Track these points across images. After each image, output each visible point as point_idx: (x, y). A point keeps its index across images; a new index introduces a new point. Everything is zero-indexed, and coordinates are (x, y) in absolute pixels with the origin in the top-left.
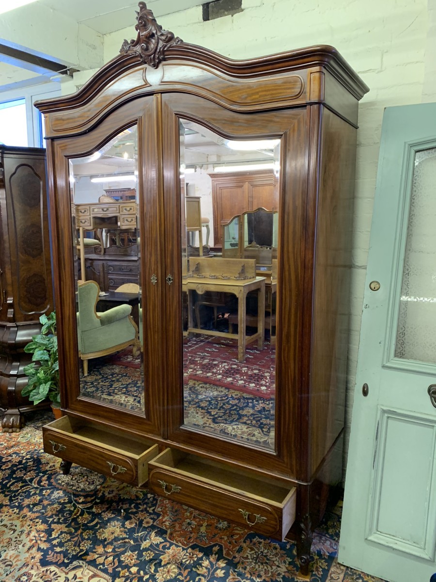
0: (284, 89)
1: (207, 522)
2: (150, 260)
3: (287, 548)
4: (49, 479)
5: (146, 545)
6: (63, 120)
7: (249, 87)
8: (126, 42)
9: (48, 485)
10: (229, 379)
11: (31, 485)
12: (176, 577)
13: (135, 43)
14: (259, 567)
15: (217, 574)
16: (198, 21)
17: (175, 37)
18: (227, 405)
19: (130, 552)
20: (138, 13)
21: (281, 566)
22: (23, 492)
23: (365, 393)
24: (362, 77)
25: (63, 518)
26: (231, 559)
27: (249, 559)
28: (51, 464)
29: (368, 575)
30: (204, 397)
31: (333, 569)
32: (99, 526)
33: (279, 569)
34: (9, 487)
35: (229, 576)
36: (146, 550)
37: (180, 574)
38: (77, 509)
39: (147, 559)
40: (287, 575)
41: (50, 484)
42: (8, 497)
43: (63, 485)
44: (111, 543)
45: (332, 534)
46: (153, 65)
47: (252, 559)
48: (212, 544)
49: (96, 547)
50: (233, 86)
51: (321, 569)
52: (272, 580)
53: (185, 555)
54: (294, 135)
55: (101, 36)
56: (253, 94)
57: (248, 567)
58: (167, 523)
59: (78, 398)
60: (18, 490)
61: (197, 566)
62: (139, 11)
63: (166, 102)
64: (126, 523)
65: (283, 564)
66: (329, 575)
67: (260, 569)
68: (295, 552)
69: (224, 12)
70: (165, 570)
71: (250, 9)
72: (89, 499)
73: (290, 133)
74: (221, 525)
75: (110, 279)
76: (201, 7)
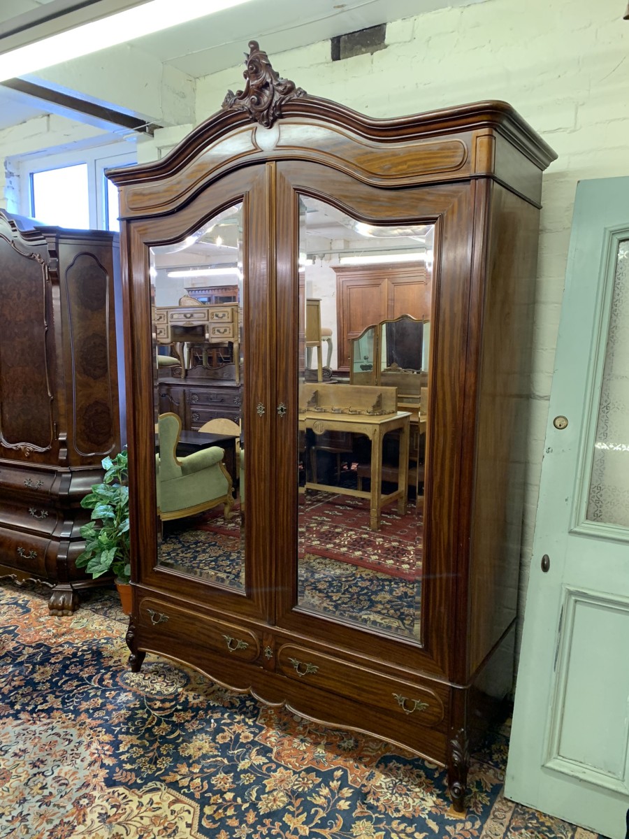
0: (441, 157)
1: (327, 739)
2: (256, 382)
3: (436, 776)
4: (113, 676)
5: (244, 765)
6: (144, 195)
7: (394, 155)
8: (230, 94)
9: (113, 685)
10: (358, 553)
11: (90, 685)
12: (285, 807)
13: (242, 95)
14: (397, 799)
15: (340, 806)
16: (324, 61)
17: (297, 87)
18: (354, 588)
19: (223, 774)
20: (248, 56)
21: (426, 798)
22: (79, 693)
23: (545, 567)
24: (547, 139)
25: (133, 728)
26: (358, 787)
27: (383, 788)
28: (116, 658)
29: (545, 815)
30: (322, 576)
31: (496, 806)
32: (181, 738)
33: (423, 802)
34: (61, 686)
35: (356, 808)
36: (245, 771)
37: (290, 803)
38: (151, 717)
39: (246, 783)
40: (434, 811)
41: (115, 684)
42: (60, 699)
43: (133, 686)
44: (198, 762)
45: (497, 762)
46: (266, 123)
47: (387, 789)
48: (333, 767)
49: (178, 765)
50: (372, 152)
51: (480, 805)
52: (413, 816)
53: (297, 780)
54: (452, 220)
55: (192, 79)
56: (399, 164)
57: (382, 799)
58: (273, 739)
59: (155, 569)
60: (73, 691)
61: (314, 794)
62: (249, 53)
63: (283, 173)
64: (217, 737)
65: (429, 797)
66: (491, 812)
67: (398, 801)
68: (445, 782)
69: (361, 49)
70: (270, 797)
71: (396, 45)
72: (168, 705)
73: (447, 216)
74: (346, 744)
75: (194, 412)
76: (330, 42)
